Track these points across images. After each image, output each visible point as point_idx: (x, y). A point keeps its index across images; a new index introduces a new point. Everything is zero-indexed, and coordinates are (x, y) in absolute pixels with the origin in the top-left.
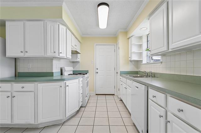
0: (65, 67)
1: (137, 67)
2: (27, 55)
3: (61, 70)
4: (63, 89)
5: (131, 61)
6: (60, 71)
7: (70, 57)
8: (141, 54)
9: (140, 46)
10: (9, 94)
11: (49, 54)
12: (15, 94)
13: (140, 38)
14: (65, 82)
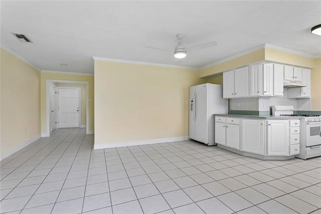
0: (276, 106)
2: (236, 96)
3: (271, 110)
4: (264, 127)
6: (269, 110)
7: (282, 94)
10: (224, 125)
11: (253, 94)
12: (228, 125)
14: (266, 120)
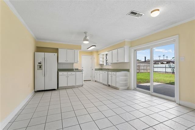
1: (102, 67)
5: (99, 64)
8: (103, 61)
9: (103, 58)
13: (103, 55)
